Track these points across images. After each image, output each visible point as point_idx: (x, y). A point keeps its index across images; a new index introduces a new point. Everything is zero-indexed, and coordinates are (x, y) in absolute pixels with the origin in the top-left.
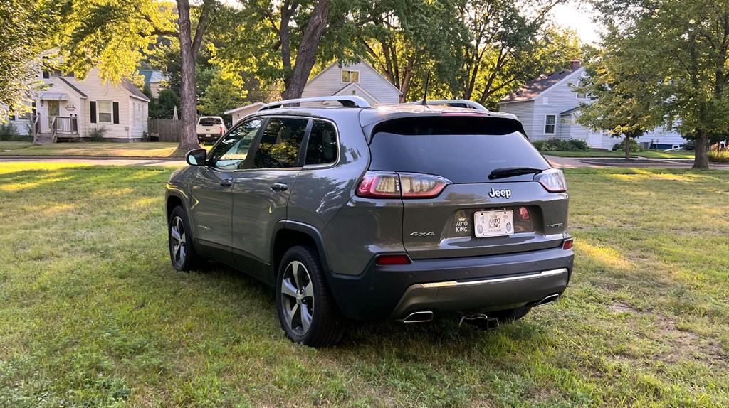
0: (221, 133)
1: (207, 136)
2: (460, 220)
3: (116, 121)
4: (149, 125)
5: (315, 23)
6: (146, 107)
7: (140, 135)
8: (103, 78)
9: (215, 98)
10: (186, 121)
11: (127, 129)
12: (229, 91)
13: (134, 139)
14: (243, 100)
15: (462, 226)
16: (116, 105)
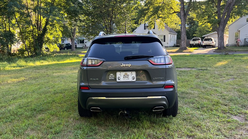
0: (199, 43)
1: (194, 44)
2: (111, 75)
3: (164, 41)
4: (177, 42)
5: (229, 3)
6: (176, 36)
7: (173, 45)
8: (159, 28)
9: (200, 31)
10: (182, 40)
11: (168, 43)
12: (205, 29)
13: (170, 46)
14: (210, 31)
15: (112, 77)
16: (164, 36)
